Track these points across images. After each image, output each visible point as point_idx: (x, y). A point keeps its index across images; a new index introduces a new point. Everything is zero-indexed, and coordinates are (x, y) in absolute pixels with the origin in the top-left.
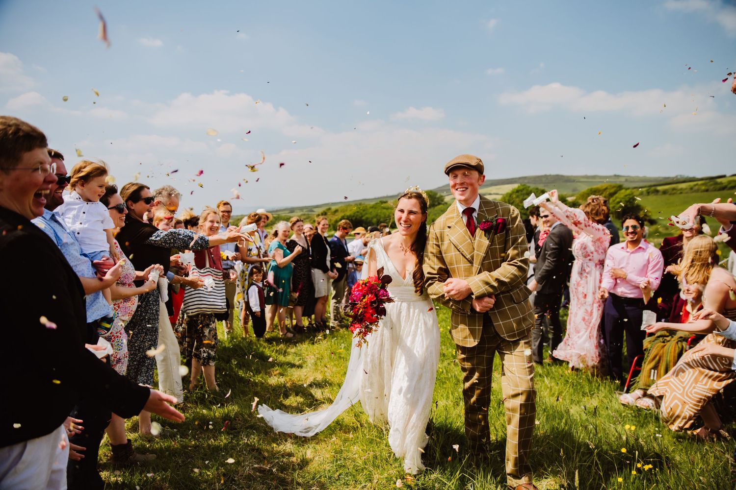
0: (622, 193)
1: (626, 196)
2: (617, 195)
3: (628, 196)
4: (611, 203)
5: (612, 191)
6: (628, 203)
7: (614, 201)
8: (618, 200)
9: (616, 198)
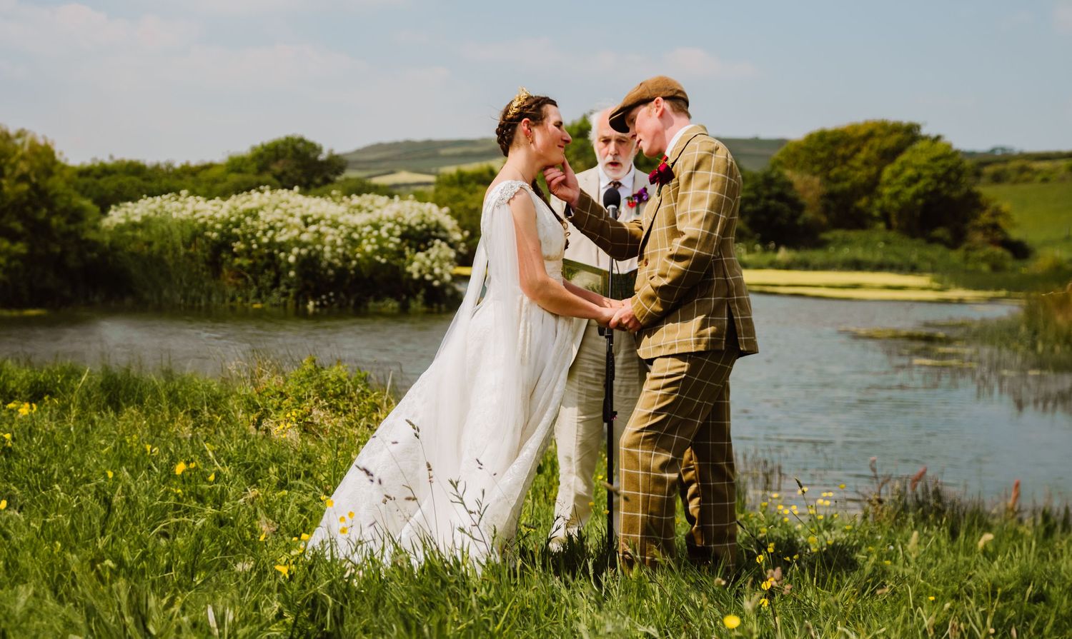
0: (922, 151)
1: (935, 159)
2: (904, 157)
3: (941, 162)
4: (888, 183)
5: (891, 142)
6: (943, 185)
7: (896, 175)
8: (910, 172)
9: (904, 166)
